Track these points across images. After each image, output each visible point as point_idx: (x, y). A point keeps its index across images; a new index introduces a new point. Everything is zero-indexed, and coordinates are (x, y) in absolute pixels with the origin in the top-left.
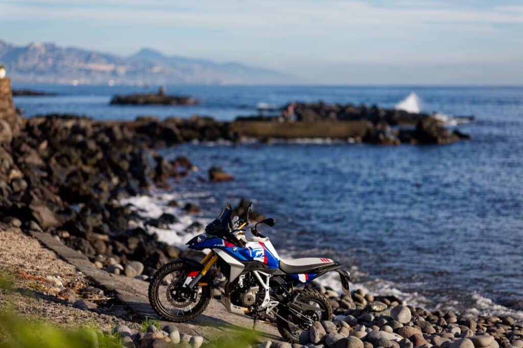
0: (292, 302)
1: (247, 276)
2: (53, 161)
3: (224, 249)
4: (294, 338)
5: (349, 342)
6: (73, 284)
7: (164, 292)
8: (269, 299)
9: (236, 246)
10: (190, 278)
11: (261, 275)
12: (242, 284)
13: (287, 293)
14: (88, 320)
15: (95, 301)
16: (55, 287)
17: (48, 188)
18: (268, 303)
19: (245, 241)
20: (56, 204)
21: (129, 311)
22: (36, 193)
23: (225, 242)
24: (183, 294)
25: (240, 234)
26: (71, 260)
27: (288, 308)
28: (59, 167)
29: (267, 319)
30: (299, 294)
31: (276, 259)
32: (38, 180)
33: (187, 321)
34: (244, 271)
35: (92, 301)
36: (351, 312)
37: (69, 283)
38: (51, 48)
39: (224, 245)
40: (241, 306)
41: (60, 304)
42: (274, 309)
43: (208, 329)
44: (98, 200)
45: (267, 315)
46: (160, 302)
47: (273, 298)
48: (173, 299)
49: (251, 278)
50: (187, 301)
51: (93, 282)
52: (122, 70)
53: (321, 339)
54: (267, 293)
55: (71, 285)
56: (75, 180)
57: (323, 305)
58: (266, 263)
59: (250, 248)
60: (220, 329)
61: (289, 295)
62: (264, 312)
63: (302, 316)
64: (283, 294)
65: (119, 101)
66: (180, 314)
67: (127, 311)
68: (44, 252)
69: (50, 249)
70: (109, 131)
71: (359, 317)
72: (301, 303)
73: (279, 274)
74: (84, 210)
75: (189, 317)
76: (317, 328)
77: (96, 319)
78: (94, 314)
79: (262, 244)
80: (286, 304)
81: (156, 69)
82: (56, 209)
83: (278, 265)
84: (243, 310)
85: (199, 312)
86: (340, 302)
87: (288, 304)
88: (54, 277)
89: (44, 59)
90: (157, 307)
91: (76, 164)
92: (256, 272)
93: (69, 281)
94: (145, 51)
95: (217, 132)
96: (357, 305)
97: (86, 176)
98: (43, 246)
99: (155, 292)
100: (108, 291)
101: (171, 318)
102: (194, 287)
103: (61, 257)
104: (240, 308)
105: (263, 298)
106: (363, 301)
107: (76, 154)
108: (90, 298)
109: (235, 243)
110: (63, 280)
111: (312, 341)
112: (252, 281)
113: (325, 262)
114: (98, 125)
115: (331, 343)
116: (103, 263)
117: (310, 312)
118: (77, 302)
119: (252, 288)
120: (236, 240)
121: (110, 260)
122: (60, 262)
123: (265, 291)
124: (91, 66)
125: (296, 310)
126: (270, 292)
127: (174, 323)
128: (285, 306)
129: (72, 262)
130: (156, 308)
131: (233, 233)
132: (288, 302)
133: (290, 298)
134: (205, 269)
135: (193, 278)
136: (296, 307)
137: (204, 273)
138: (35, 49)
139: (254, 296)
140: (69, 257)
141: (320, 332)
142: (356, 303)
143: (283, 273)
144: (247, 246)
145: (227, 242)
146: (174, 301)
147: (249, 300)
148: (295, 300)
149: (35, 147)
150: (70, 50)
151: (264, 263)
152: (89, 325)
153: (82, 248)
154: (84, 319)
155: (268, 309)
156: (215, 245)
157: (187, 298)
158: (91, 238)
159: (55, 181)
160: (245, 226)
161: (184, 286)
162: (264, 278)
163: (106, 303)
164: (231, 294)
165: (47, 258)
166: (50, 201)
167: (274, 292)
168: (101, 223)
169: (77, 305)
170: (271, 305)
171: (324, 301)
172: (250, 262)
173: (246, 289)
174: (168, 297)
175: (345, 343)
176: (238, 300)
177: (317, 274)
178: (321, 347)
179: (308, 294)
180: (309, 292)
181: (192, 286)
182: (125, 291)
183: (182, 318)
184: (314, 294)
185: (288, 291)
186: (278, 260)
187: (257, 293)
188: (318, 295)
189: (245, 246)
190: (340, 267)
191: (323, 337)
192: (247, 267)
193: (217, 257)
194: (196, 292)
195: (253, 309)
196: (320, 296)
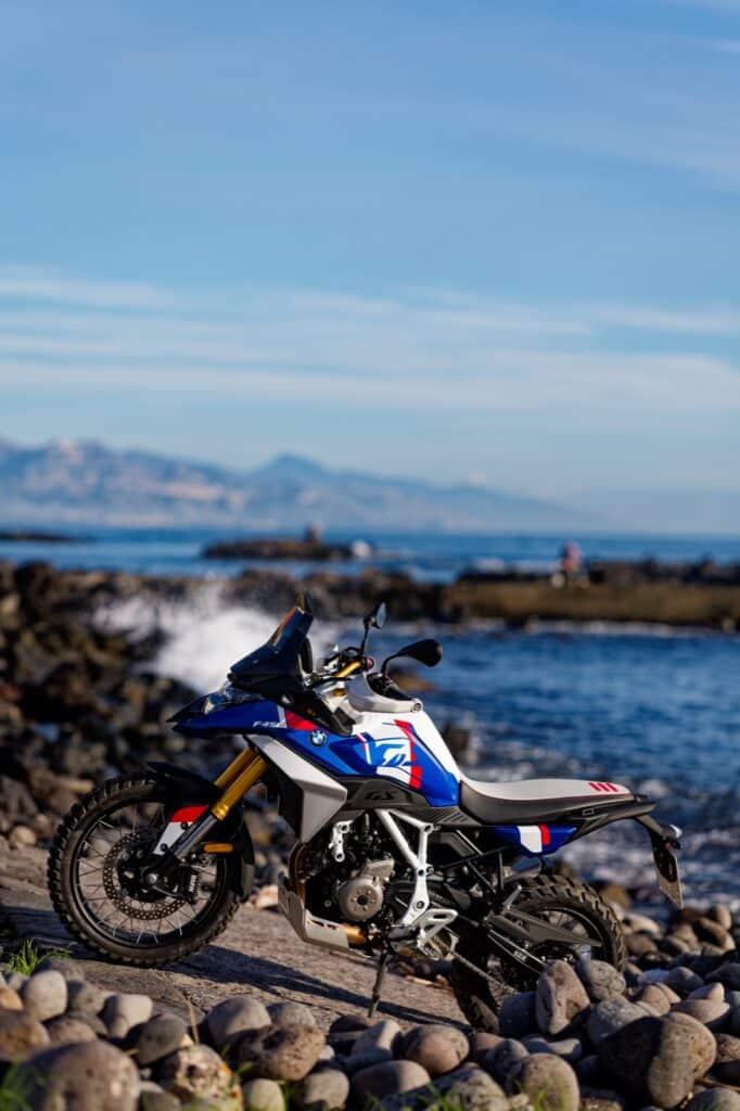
0: (498, 912)
1: (358, 825)
2: (28, 639)
3: (283, 737)
5: (665, 1029)
7: (95, 870)
8: (427, 903)
9: (323, 728)
10: (178, 824)
11: (402, 824)
12: (340, 850)
13: (484, 887)
18: (421, 912)
19: (352, 713)
20: (6, 721)
21: (6, 932)
23: (287, 716)
24: (154, 877)
25: (337, 692)
27: (486, 931)
28: (38, 652)
29: (439, 977)
30: (521, 889)
31: (452, 776)
33: (167, 962)
34: (346, 808)
38: (94, 453)
39: (282, 723)
40: (340, 922)
42: (443, 935)
45: (418, 951)
46: (83, 899)
47: (440, 897)
48: (126, 891)
49: (371, 833)
50: (169, 900)
52: (237, 499)
53: (573, 1020)
54: (421, 883)
57: (597, 929)
58: (417, 785)
59: (367, 736)
60: (274, 992)
61: (490, 891)
62: (409, 942)
63: (530, 961)
64: (474, 890)
65: (220, 552)
66: (148, 940)
72: (527, 918)
73: (458, 822)
74: (65, 736)
75: (173, 952)
76: (560, 982)
79: (406, 727)
80: (479, 919)
81: (309, 497)
83: (454, 797)
84: (343, 933)
85: (204, 937)
86: (660, 943)
87: (486, 919)
89: (77, 473)
90: (73, 915)
91: (80, 647)
92: (385, 815)
94: (287, 461)
95: (415, 604)
96: (706, 948)
101: (116, 952)
102: (190, 854)
104: (334, 928)
105: (408, 898)
106: (724, 939)
109: (319, 720)
111: (541, 1024)
112: (374, 842)
113: (603, 792)
115: (605, 1035)
117: (557, 948)
119: (372, 865)
120: (324, 709)
123: (413, 875)
124: (175, 489)
125: (512, 939)
126: (429, 879)
127: (124, 967)
128: (476, 924)
130: (69, 918)
131: (316, 690)
132: (487, 913)
133: (496, 899)
134: (224, 799)
135: (185, 827)
136: (512, 929)
137: (222, 811)
138: (61, 455)
139: (379, 889)
141: (567, 996)
142: (705, 942)
143: (471, 822)
144: (357, 730)
145: (292, 715)
146: (127, 898)
147: (362, 901)
148: (508, 906)
150: (133, 457)
151: (411, 787)
153: (1, 798)
155: (422, 932)
156: (256, 724)
157: (170, 891)
159: (20, 677)
161: (158, 851)
162: (412, 834)
164: (308, 882)
167: (442, 880)
168: (100, 764)
170: (432, 920)
171: (601, 913)
172: (364, 782)
173: (355, 867)
174: (109, 887)
175: (651, 1033)
176: (328, 904)
177: (578, 828)
178: (569, 1046)
179: (550, 892)
180: (552, 884)
181: (185, 852)
182: (26, 882)
183: (151, 952)
184: (568, 890)
185: (490, 879)
186: (458, 779)
187: (387, 879)
188: (583, 894)
189: (351, 730)
190: (650, 809)
191: (577, 1014)
192: (356, 796)
193: (261, 761)
194: (196, 873)
195: (375, 930)
196: (587, 897)
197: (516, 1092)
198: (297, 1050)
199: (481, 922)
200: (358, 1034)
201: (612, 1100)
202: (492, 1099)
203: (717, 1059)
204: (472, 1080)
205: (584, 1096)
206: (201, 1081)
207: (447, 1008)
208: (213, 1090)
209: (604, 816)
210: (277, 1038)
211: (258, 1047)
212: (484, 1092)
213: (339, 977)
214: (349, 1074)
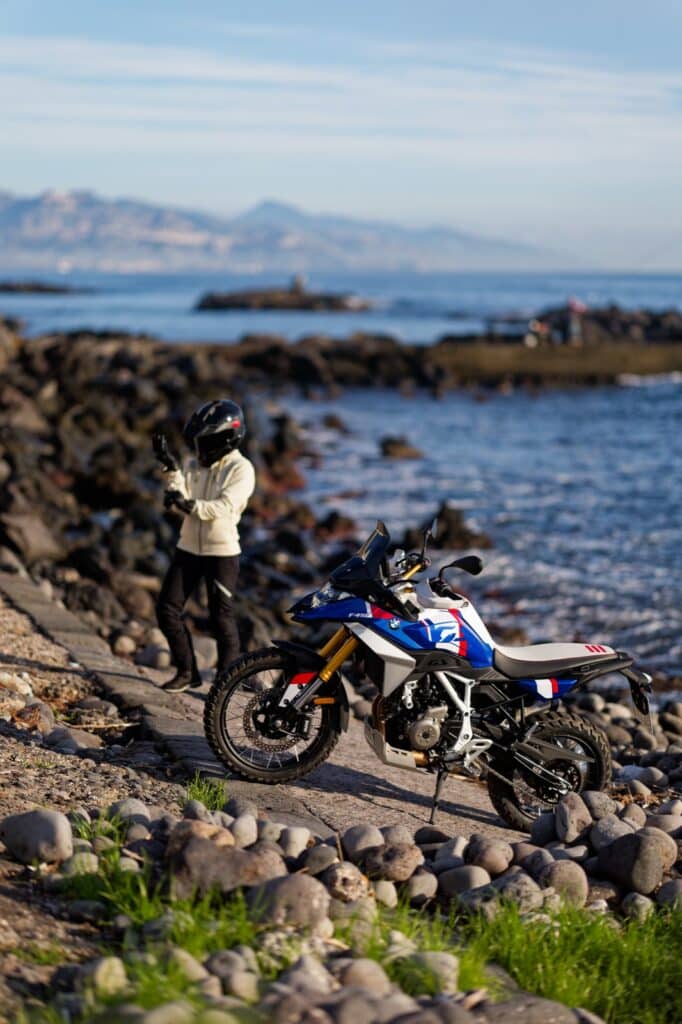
0: (521, 740)
1: (422, 683)
2: (67, 423)
3: (371, 625)
4: (526, 819)
5: (643, 842)
6: (56, 690)
7: (238, 717)
8: (471, 735)
9: (398, 617)
10: (296, 686)
11: (454, 682)
12: (409, 700)
13: (510, 722)
14: (68, 778)
15: (97, 732)
16: (13, 699)
17: (52, 478)
18: (468, 742)
19: (418, 606)
20: (65, 510)
21: (166, 755)
22: (23, 490)
23: (373, 611)
24: (279, 722)
25: (407, 590)
26: (60, 636)
27: (513, 754)
28: (78, 435)
30: (537, 723)
31: (488, 646)
32: (32, 462)
34: (415, 672)
35: (91, 731)
36: (656, 760)
37: (46, 689)
38: (86, 201)
39: (370, 615)
40: (410, 750)
41: (14, 740)
42: (482, 756)
43: (335, 798)
44: (149, 503)
45: (465, 769)
46: (229, 738)
47: (480, 731)
48: (259, 732)
49: (431, 688)
50: (289, 737)
51: (100, 689)
52: (223, 243)
53: (581, 832)
54: (467, 721)
55: (51, 692)
56: (106, 461)
57: (592, 750)
58: (464, 654)
59: (428, 621)
61: (515, 725)
62: (458, 763)
63: (544, 774)
64: (503, 724)
65: (212, 304)
66: (274, 765)
67: (162, 755)
68: (6, 619)
69: (22, 611)
70: (184, 363)
71: (672, 772)
72: (541, 743)
73: (493, 678)
74: (118, 524)
75: (294, 773)
76: (572, 807)
77: (86, 777)
78: (87, 764)
79: (455, 613)
80: (508, 745)
81: (290, 241)
82: (62, 521)
83: (490, 660)
84: (413, 757)
85: (315, 761)
86: (634, 732)
87: (513, 745)
88: (15, 675)
89: (72, 220)
90: (222, 749)
91: (113, 428)
92: (441, 675)
93: (47, 683)
94: (268, 206)
95: (401, 365)
96: (671, 742)
97: (130, 454)
98: (8, 604)
99: (218, 717)
100: (127, 709)
101: (253, 774)
102: (304, 706)
103: (40, 630)
104: (405, 754)
105: (457, 732)
107: (112, 409)
108: (87, 723)
109: (396, 611)
110: (35, 682)
111: (560, 835)
112: (433, 694)
113: (596, 653)
114: (163, 351)
115: (603, 844)
116: (136, 640)
117: (563, 764)
118: (56, 732)
119: (432, 710)
120: (397, 603)
121: (152, 634)
122: (38, 639)
123: (461, 716)
124: (164, 235)
125: (531, 758)
126: (471, 718)
127: (259, 785)
128: (505, 749)
129: (61, 641)
130: (220, 751)
131: (392, 589)
132: (514, 741)
133: (519, 731)
134: (328, 667)
135: (301, 687)
136: (532, 752)
137: (326, 676)
138: (55, 204)
139: (437, 727)
140: (57, 629)
141: (577, 817)
142: (669, 734)
143: (502, 678)
144: (422, 617)
145: (377, 609)
146: (260, 737)
147: (426, 735)
148: (529, 736)
149: (30, 394)
150: (123, 205)
151: (459, 655)
152: (67, 790)
153: (97, 606)
154: (62, 775)
155: (468, 756)
156: (350, 615)
157: (290, 731)
158: (121, 583)
159: (67, 463)
160: (419, 571)
161: (282, 704)
162: (460, 688)
163: (120, 734)
164: (387, 723)
165: (11, 632)
166: (52, 505)
167: (482, 719)
168: (151, 550)
169: (54, 743)
170: (474, 747)
171: (594, 738)
172: (427, 654)
173: (420, 712)
174: (247, 728)
175: (634, 845)
176: (401, 737)
177: (579, 680)
178: (580, 851)
179: (558, 724)
180: (559, 718)
181: (300, 705)
182: (164, 707)
183: (278, 773)
184: (571, 723)
185: (514, 716)
186: (492, 648)
187: (443, 720)
188: (581, 725)
189: (417, 617)
190: (629, 664)
191: (585, 828)
192: (422, 663)
193: (354, 640)
194: (309, 719)
195: (435, 755)
196: (584, 727)
197: (547, 886)
198: (405, 862)
199: (509, 747)
200: (439, 845)
201: (610, 888)
202: (534, 893)
203: (678, 858)
204: (520, 881)
205: (591, 885)
206: (351, 888)
207: (481, 801)
208: (358, 893)
209: (597, 670)
210: (391, 854)
211: (380, 860)
212: (528, 889)
213: (403, 780)
214: (437, 874)
